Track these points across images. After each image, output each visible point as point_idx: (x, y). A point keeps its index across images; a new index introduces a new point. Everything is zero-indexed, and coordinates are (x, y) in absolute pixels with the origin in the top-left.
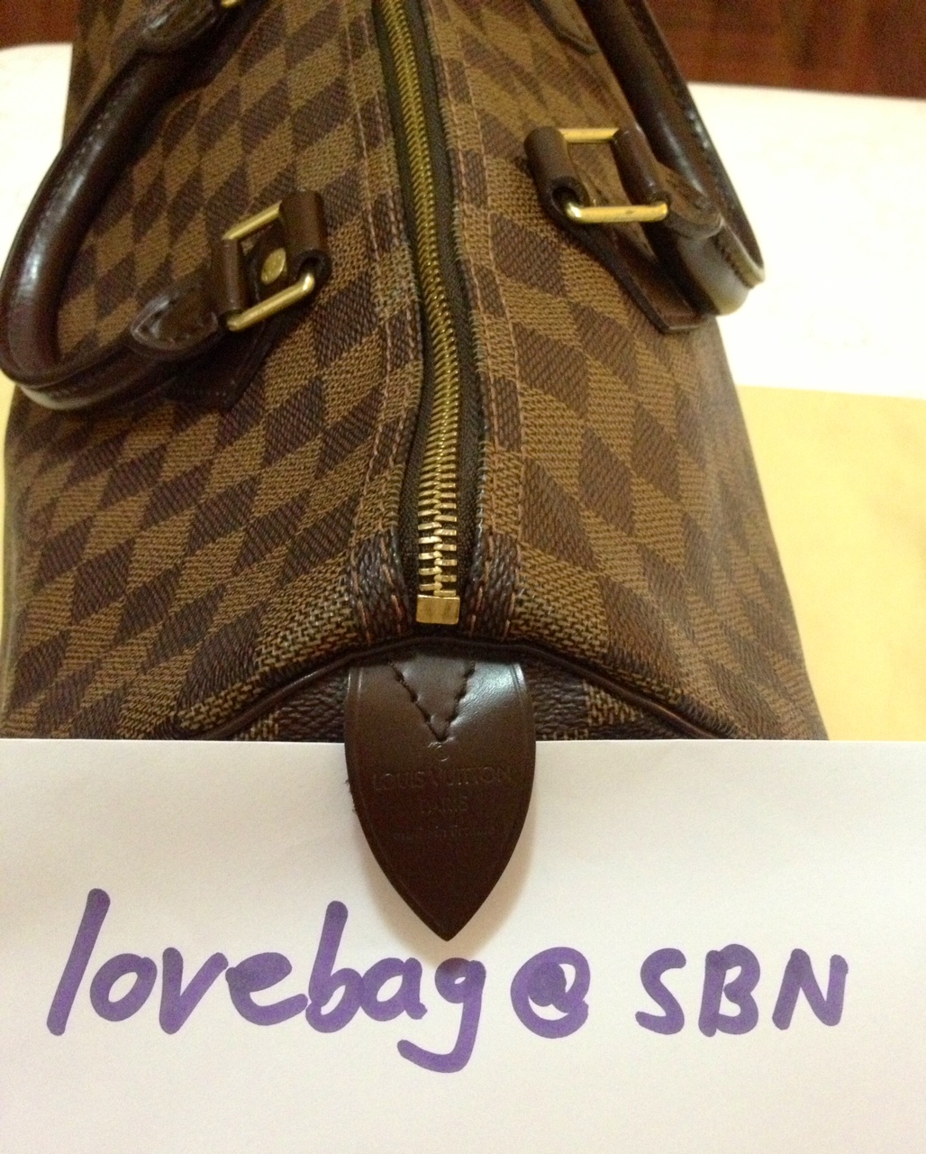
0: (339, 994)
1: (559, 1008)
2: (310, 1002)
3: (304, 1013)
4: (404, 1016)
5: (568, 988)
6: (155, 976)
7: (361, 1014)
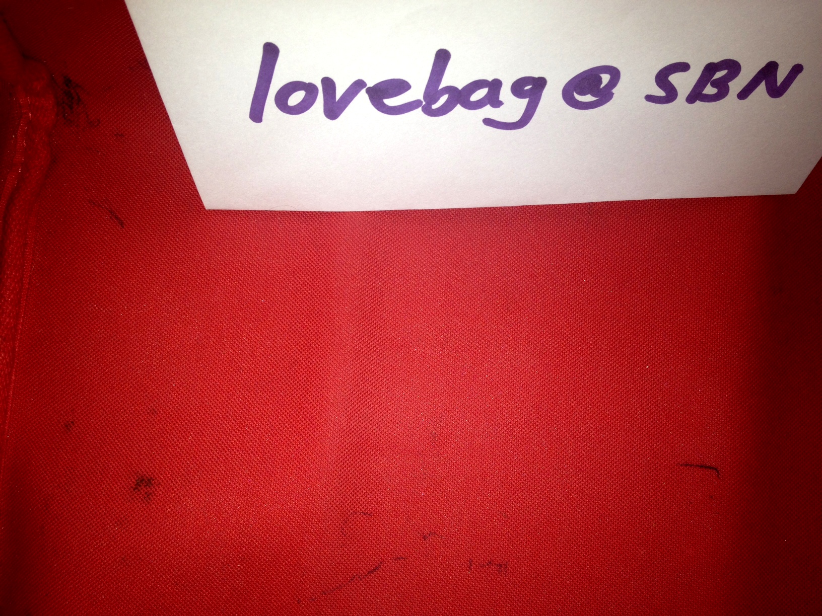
0: (444, 99)
1: (594, 95)
2: (424, 103)
3: (420, 109)
4: (488, 107)
5: (602, 86)
6: (317, 93)
7: (459, 107)
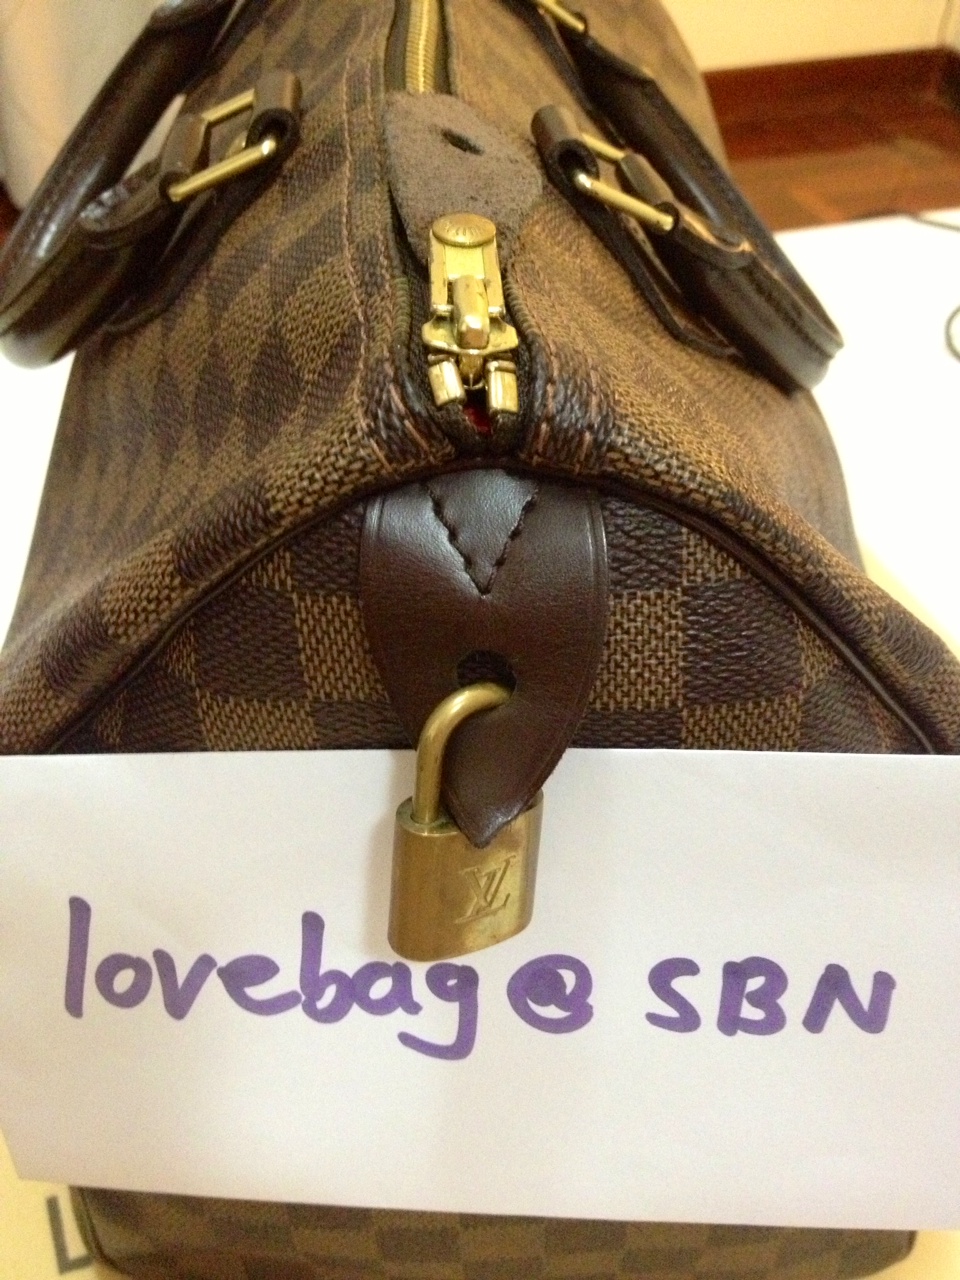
0: (330, 993)
1: (562, 1008)
2: (303, 998)
3: (299, 1008)
4: (399, 1012)
5: (568, 990)
6: (151, 973)
7: (356, 1010)
